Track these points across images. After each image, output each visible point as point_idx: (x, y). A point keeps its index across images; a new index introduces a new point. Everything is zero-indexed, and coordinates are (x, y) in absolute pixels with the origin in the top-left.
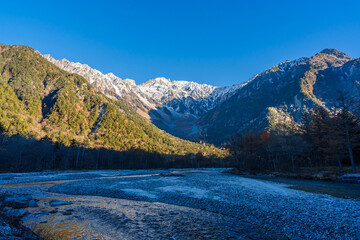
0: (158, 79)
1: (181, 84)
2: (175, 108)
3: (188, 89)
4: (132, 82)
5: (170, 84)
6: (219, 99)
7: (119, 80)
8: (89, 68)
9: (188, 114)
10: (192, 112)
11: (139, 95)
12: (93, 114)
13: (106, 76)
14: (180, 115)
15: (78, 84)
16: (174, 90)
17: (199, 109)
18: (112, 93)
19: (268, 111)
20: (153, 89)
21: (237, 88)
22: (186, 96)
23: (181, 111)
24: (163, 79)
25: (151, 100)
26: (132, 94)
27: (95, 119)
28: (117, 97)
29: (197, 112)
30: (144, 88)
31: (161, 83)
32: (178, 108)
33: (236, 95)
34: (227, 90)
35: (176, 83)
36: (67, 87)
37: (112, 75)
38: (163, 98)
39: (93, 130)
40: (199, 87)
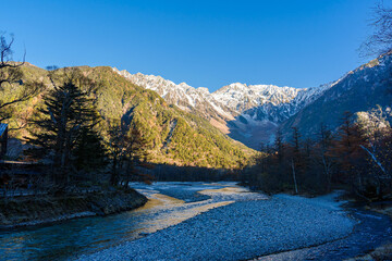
0: (232, 85)
1: (258, 89)
2: (252, 115)
3: (266, 94)
4: (206, 90)
5: (247, 89)
6: (303, 102)
7: (192, 89)
8: (162, 79)
9: (266, 121)
10: (271, 119)
11: (212, 104)
12: (165, 129)
13: (178, 86)
14: (257, 123)
15: (152, 99)
16: (250, 96)
17: (279, 115)
18: (185, 103)
19: (356, 117)
20: (228, 96)
21: (325, 88)
22: (264, 102)
23: (259, 118)
24: (239, 85)
25: (225, 108)
26: (205, 103)
27: (167, 133)
28: (190, 107)
29: (276, 119)
30: (217, 96)
31: (236, 88)
32: (255, 116)
33: (322, 98)
34: (313, 91)
35: (252, 88)
36: (141, 104)
37: (185, 84)
38: (239, 105)
39: (165, 143)
40: (279, 90)
